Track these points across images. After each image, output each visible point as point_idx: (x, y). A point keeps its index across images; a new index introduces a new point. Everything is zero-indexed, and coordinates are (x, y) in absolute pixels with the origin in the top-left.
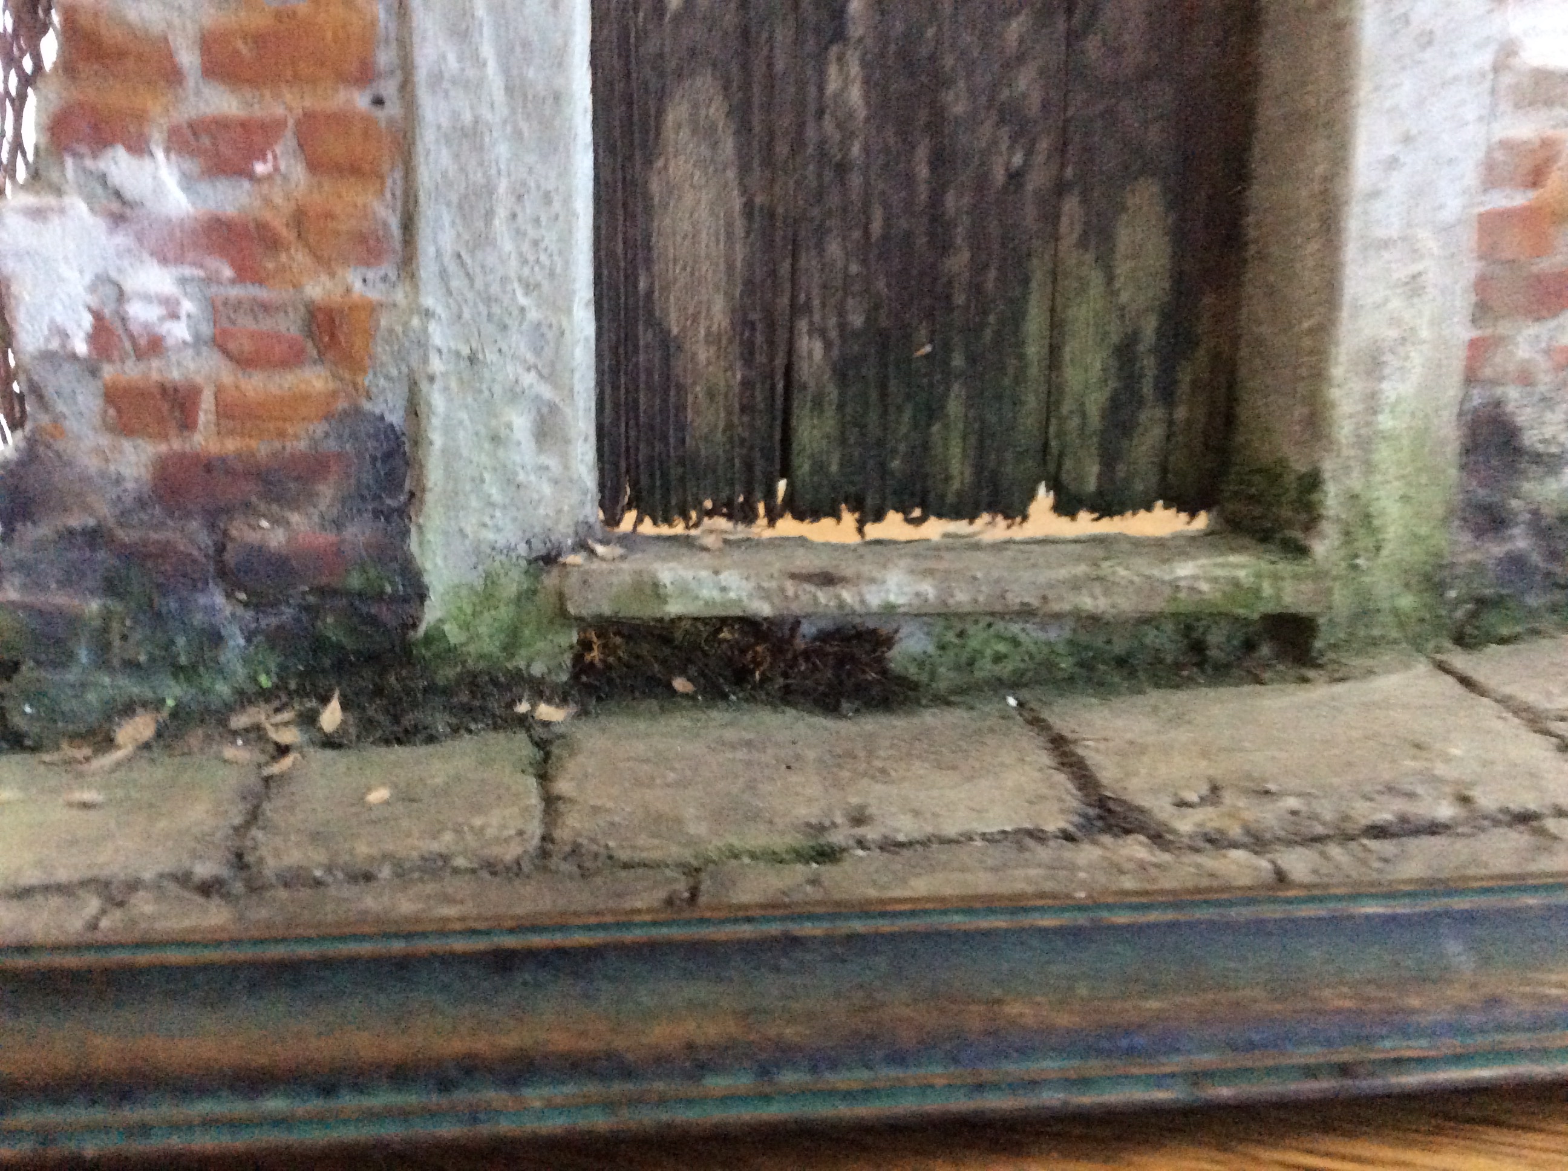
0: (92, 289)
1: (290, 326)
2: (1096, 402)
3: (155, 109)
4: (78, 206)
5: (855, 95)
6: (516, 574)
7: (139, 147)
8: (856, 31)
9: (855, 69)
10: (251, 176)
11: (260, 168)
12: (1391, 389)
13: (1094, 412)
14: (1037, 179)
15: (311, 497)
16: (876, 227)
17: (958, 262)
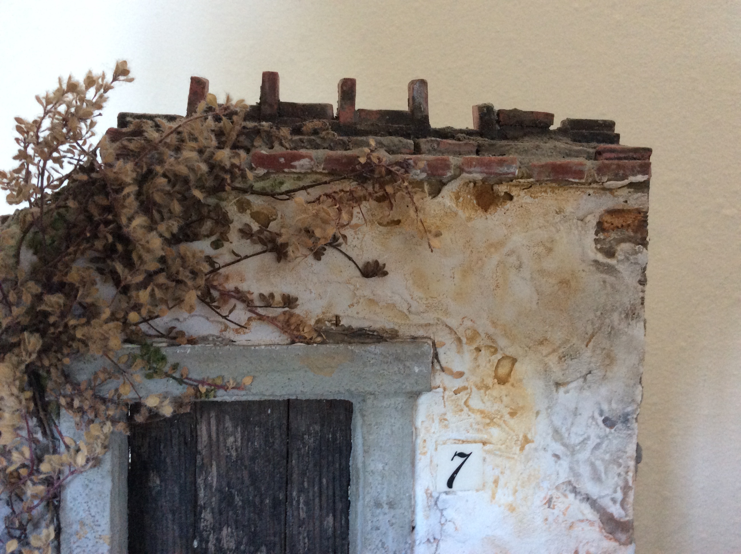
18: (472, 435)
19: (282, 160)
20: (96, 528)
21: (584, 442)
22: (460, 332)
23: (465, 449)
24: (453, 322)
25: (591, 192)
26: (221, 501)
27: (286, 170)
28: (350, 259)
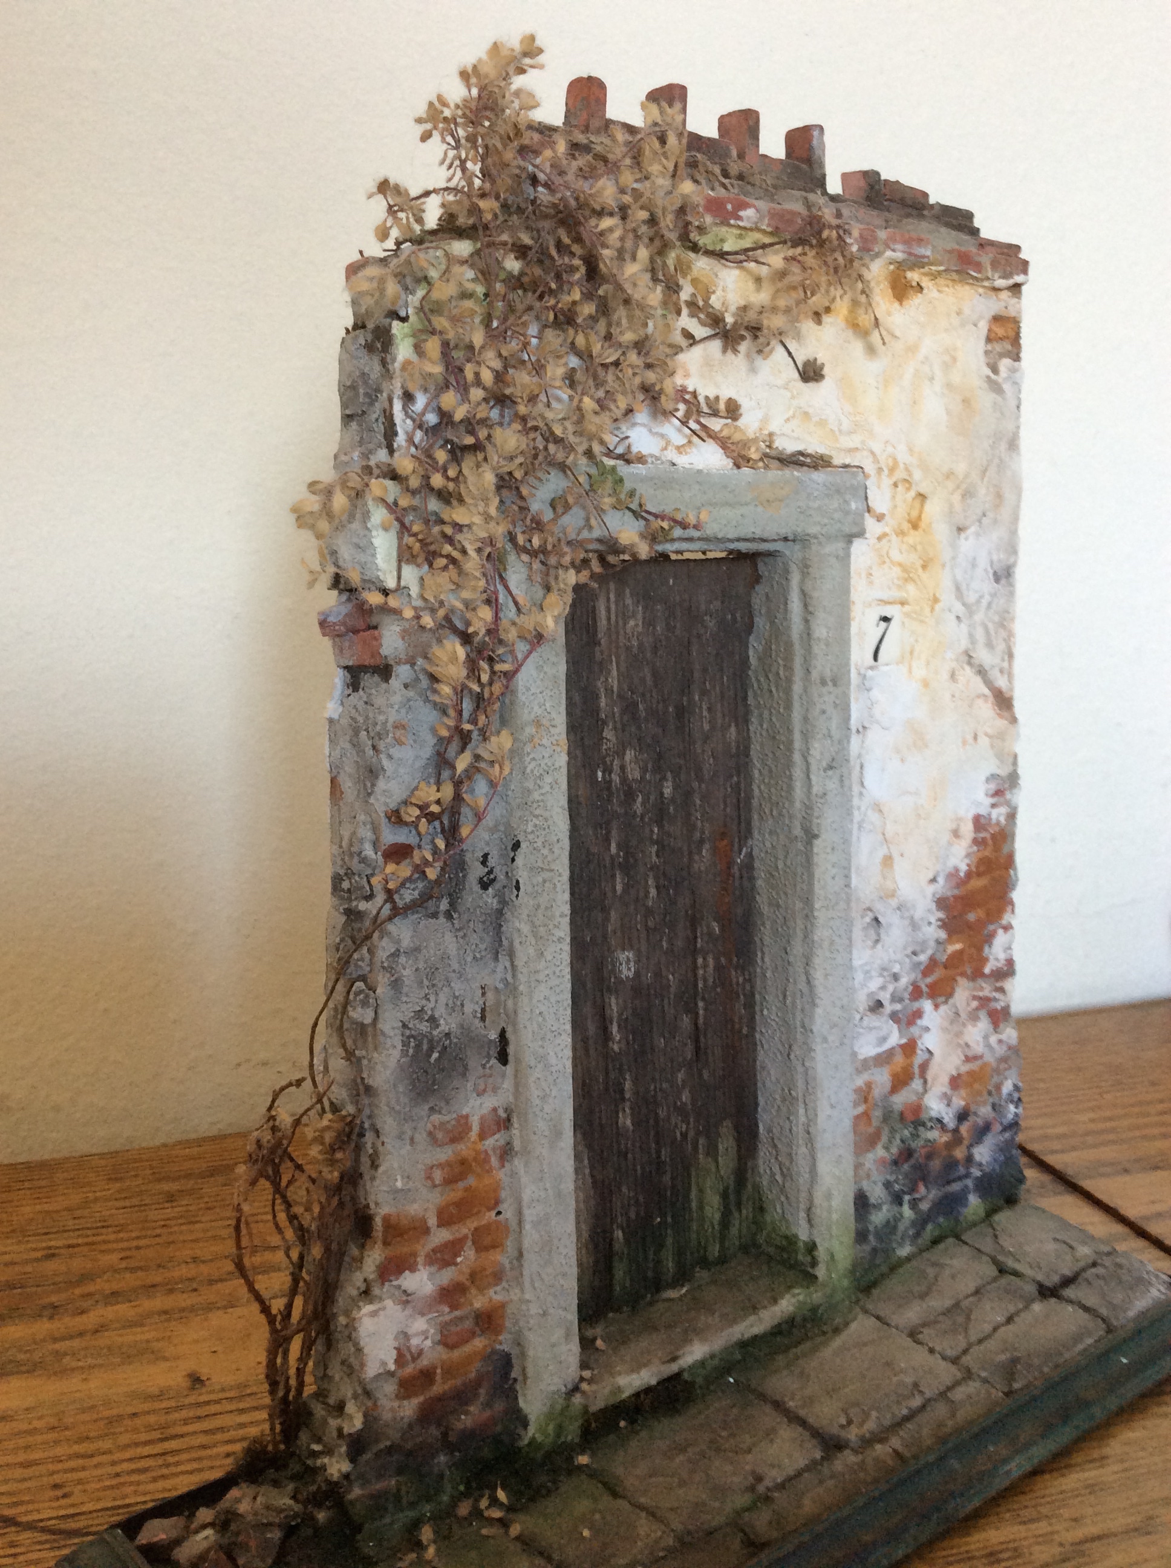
0: (396, 1338)
1: (468, 1324)
2: (717, 1216)
3: (419, 1247)
4: (389, 1303)
5: (629, 1122)
6: (561, 1401)
7: (413, 1269)
8: (627, 1095)
9: (628, 1111)
10: (456, 1264)
11: (459, 1260)
12: (834, 1203)
13: (716, 1223)
14: (691, 1134)
15: (476, 1395)
16: (639, 1172)
17: (667, 1179)
18: (896, 594)
19: (729, 207)
20: (552, 730)
21: (978, 602)
22: (882, 458)
23: (887, 611)
24: (877, 448)
25: (981, 290)
26: (623, 712)
27: (732, 222)
28: (790, 354)
